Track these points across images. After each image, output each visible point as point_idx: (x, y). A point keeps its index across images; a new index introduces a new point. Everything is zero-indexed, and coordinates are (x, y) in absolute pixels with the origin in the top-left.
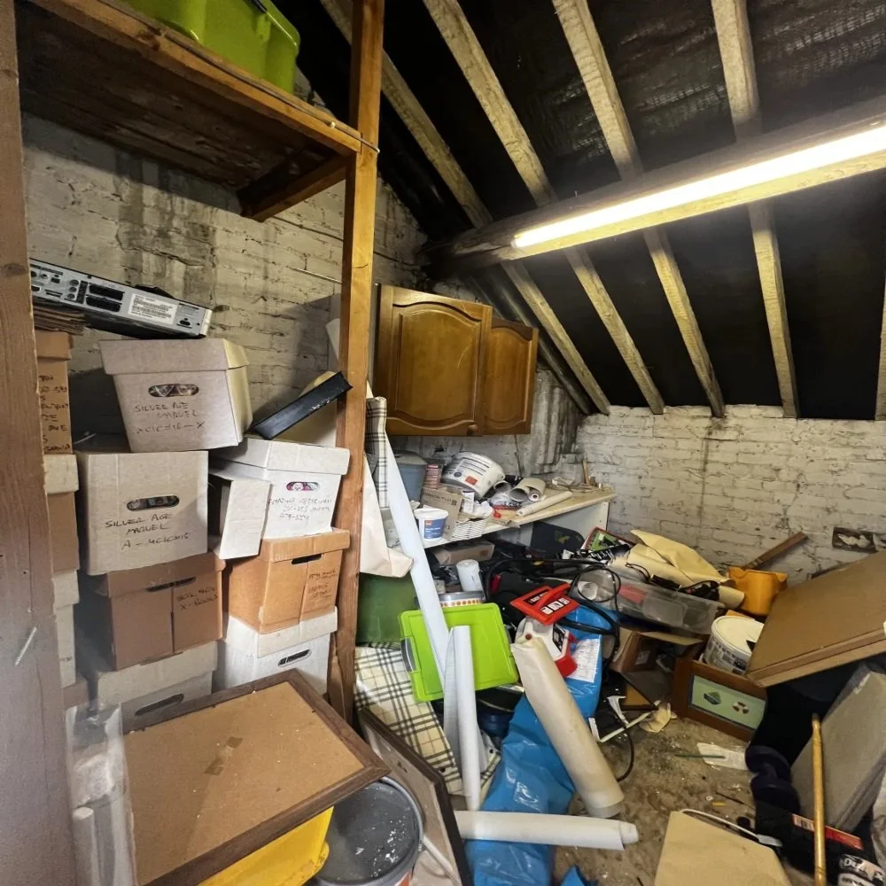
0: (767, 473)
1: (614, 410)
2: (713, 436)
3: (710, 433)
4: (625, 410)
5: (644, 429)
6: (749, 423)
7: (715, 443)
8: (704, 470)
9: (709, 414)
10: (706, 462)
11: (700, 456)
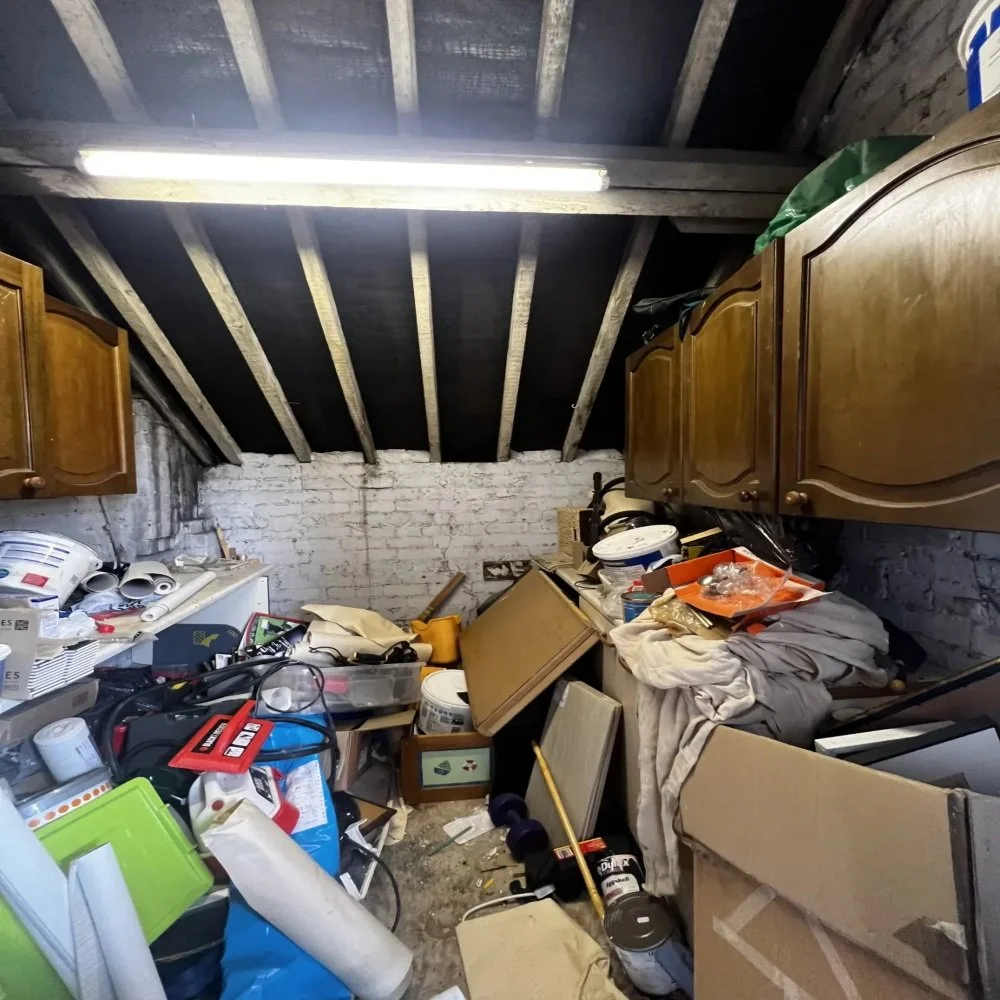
0: (424, 519)
1: (249, 459)
2: (369, 485)
3: (365, 482)
4: (262, 458)
5: (291, 481)
6: (402, 469)
7: (370, 493)
8: (365, 523)
9: (362, 460)
10: (366, 514)
11: (358, 507)
